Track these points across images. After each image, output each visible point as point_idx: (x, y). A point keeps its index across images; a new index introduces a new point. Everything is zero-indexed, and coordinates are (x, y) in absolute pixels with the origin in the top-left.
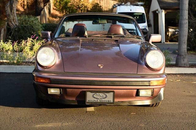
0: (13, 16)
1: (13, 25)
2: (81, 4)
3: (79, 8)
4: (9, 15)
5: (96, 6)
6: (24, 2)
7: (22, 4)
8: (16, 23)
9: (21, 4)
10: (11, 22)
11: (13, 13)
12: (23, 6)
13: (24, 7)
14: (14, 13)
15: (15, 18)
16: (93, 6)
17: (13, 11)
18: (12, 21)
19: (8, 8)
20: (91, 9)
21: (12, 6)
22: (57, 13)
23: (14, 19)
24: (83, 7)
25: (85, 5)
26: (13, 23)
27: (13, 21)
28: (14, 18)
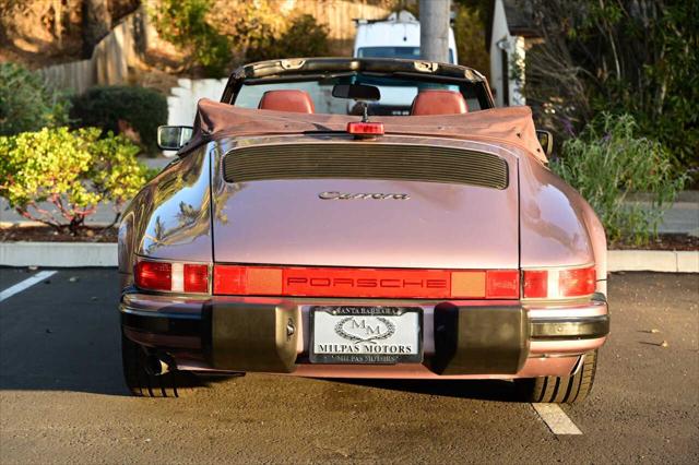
2: (250, 18)
3: (245, 32)
5: (306, 25)
6: (52, 11)
7: (46, 20)
9: (43, 18)
12: (49, 26)
13: (52, 30)
16: (291, 25)
20: (283, 35)
22: (171, 50)
24: (257, 31)
25: (264, 22)
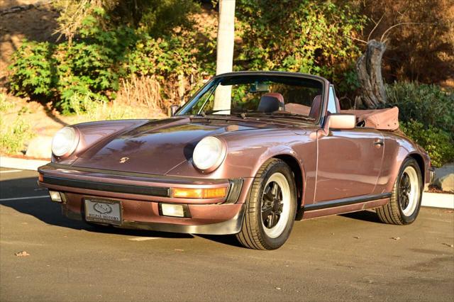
0: (373, 83)
1: (373, 102)
4: (363, 80)
8: (380, 99)
10: (368, 95)
11: (372, 78)
14: (374, 76)
15: (378, 89)
17: (372, 73)
18: (372, 93)
19: (360, 66)
21: (370, 61)
23: (375, 89)
26: (373, 98)
27: (375, 94)
28: (376, 87)
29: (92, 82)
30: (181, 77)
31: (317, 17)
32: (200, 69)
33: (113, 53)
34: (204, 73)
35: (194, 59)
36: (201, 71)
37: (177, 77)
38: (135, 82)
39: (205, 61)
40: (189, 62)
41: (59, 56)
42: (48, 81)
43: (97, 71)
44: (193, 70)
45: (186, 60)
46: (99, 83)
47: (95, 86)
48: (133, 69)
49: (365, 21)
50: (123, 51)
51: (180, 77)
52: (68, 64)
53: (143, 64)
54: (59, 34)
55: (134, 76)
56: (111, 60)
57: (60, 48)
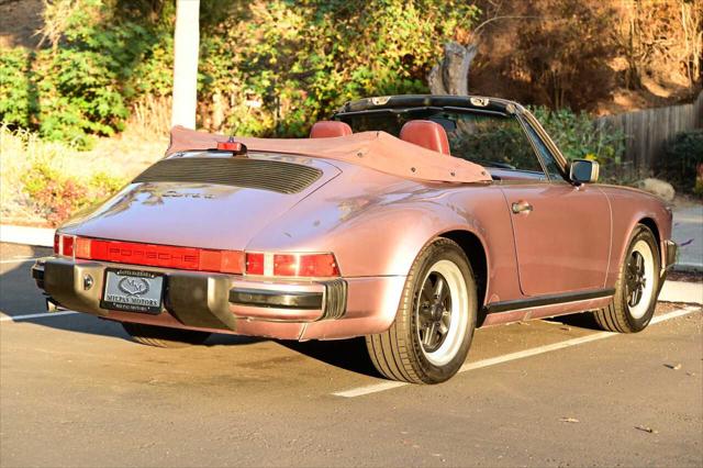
7: (682, 66)
9: (680, 64)
29: (86, 105)
30: (218, 97)
31: (404, 9)
32: (244, 85)
33: (115, 64)
34: (249, 91)
35: (236, 70)
36: (246, 88)
37: (211, 98)
38: (153, 106)
39: (252, 73)
40: (229, 75)
41: (41, 68)
42: (23, 104)
43: (92, 90)
44: (233, 87)
45: (225, 72)
46: (96, 107)
47: (92, 112)
48: (148, 86)
49: (474, 14)
50: (131, 60)
51: (215, 98)
52: (53, 79)
53: (160, 80)
54: (41, 35)
55: (150, 96)
56: (111, 74)
57: (42, 56)
